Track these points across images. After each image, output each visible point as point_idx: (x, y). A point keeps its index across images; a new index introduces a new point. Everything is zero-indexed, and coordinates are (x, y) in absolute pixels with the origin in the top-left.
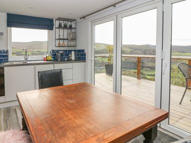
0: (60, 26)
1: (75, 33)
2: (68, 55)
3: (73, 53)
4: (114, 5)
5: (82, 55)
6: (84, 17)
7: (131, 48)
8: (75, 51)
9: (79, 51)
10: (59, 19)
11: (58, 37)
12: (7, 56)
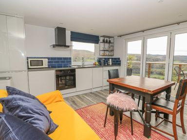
0: (104, 41)
1: (113, 46)
2: (107, 61)
3: (110, 60)
4: (143, 31)
5: (118, 61)
6: (121, 36)
7: (137, 57)
8: (112, 59)
9: (115, 59)
10: (104, 36)
11: (102, 49)
12: (71, 62)
